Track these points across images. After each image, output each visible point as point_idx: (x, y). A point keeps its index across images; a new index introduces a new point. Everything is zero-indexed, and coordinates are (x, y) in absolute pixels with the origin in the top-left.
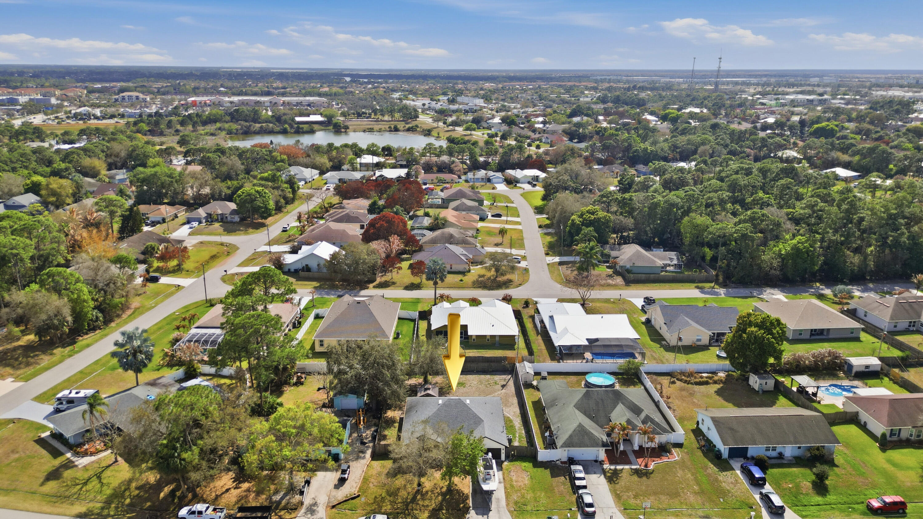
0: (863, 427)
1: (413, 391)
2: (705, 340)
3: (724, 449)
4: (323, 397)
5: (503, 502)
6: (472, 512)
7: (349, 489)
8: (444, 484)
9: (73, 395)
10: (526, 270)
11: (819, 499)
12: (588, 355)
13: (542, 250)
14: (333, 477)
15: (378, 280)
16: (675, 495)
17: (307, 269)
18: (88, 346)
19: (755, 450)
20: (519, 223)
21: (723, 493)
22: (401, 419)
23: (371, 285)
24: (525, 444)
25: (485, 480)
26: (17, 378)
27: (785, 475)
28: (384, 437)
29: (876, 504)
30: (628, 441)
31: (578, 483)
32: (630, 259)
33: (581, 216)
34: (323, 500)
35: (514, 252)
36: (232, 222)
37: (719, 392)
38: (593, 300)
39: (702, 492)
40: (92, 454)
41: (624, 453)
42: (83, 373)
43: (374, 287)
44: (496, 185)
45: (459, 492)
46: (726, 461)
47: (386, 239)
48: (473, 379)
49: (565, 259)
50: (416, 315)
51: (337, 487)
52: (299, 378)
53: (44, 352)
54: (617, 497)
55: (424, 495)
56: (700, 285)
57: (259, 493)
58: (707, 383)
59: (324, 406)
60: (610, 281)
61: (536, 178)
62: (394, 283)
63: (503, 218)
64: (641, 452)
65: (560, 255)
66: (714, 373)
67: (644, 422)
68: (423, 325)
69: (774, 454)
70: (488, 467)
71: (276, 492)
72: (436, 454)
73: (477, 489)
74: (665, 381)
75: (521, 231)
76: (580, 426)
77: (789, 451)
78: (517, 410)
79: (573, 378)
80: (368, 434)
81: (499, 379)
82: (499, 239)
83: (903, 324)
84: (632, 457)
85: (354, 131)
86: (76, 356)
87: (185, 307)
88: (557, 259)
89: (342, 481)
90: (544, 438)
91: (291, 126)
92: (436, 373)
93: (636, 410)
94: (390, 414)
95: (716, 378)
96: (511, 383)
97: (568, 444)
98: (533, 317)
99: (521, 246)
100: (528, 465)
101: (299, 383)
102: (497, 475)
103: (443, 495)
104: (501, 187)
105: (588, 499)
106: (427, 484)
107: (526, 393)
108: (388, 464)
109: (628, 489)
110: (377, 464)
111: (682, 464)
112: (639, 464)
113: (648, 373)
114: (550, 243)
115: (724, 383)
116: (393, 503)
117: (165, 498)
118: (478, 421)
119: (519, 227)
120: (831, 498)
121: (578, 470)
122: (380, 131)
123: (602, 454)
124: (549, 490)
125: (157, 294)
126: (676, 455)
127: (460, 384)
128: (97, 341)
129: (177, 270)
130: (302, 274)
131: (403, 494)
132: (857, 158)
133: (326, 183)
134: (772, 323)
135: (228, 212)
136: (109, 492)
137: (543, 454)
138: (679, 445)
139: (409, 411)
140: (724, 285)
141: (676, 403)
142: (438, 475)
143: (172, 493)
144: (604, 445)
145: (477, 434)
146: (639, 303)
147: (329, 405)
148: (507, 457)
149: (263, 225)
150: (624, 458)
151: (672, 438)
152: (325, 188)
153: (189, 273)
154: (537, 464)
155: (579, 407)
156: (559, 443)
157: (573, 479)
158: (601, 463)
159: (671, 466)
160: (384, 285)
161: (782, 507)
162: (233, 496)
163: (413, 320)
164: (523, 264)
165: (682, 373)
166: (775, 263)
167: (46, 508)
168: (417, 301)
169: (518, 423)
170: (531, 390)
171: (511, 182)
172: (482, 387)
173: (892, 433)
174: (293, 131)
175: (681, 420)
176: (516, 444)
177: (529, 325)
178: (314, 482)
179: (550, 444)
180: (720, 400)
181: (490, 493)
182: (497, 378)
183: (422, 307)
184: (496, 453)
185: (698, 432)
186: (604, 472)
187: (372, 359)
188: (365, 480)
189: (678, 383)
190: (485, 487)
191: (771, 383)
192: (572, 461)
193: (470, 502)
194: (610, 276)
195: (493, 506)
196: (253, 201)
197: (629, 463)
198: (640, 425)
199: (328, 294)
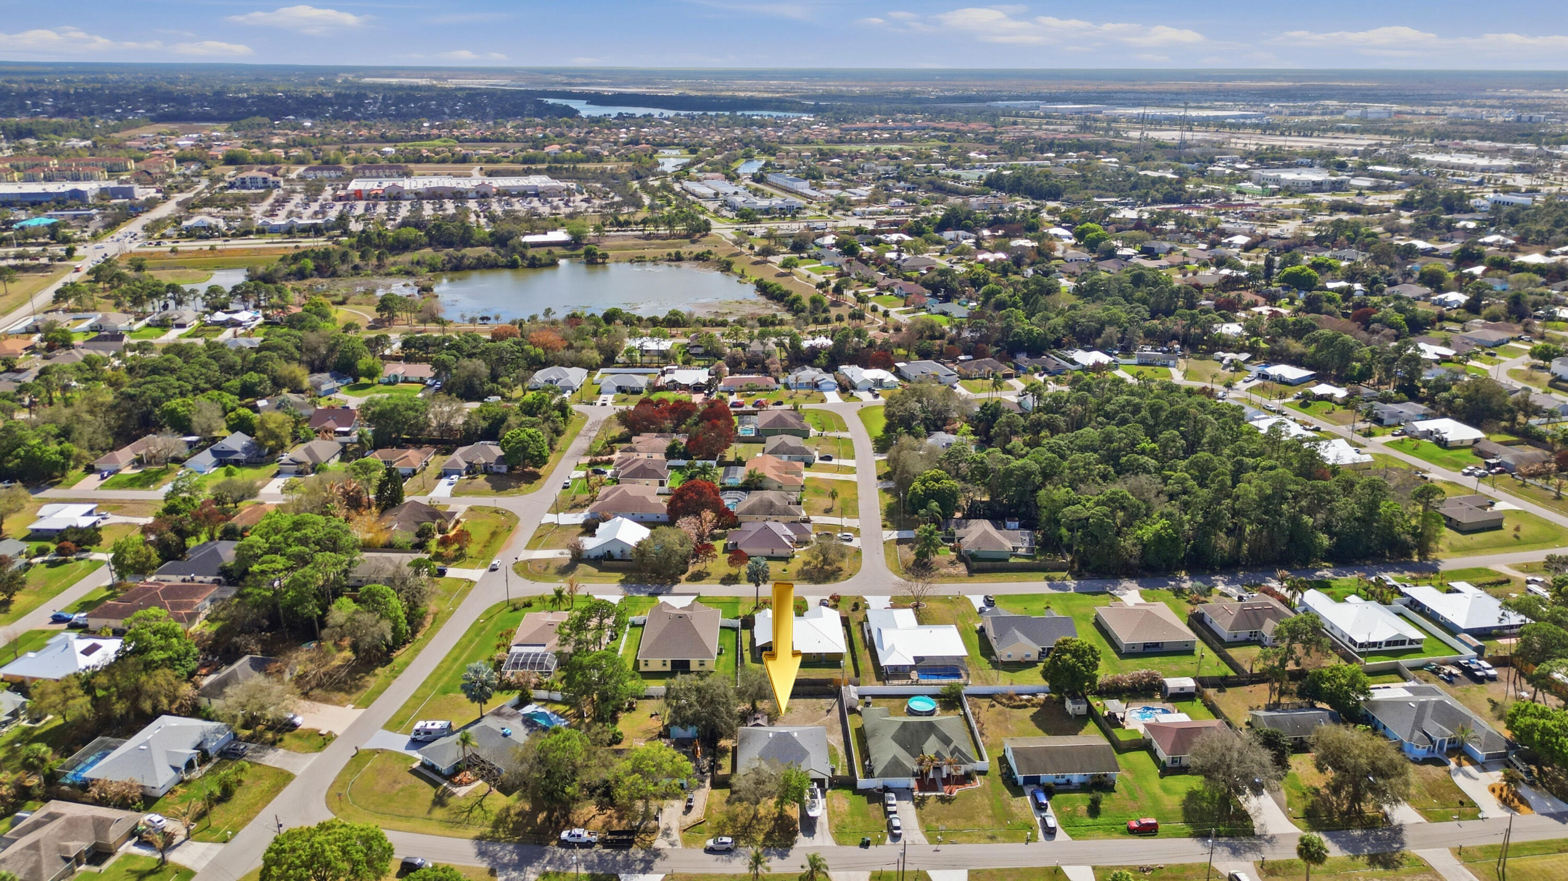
0: (1153, 754)
1: (744, 718)
2: (1034, 656)
3: (1020, 778)
4: (657, 725)
5: (826, 826)
6: (800, 835)
7: (697, 814)
8: (775, 811)
9: (429, 727)
10: (858, 552)
11: (1090, 821)
12: (914, 675)
13: (878, 517)
14: (679, 805)
15: (692, 569)
16: (970, 818)
17: (609, 556)
18: (407, 664)
19: (1047, 777)
20: (852, 470)
21: (1010, 816)
22: (735, 750)
23: (683, 577)
24: (847, 773)
25: (811, 807)
26: (358, 705)
27: (1067, 800)
28: (720, 767)
29: (1135, 825)
30: (938, 769)
31: (890, 809)
32: (976, 542)
33: (923, 483)
34: (675, 826)
35: (846, 522)
36: (498, 473)
37: (1034, 718)
38: (930, 599)
39: (993, 816)
40: (467, 784)
41: (933, 780)
42: (417, 698)
43: (688, 580)
44: (827, 394)
45: (789, 817)
46: (1021, 788)
47: (697, 514)
48: (800, 703)
49: (906, 534)
50: (738, 623)
51: (685, 813)
52: (631, 704)
53: (367, 673)
54: (922, 820)
55: (759, 821)
56: (1051, 574)
57: (620, 819)
58: (1025, 706)
59: (660, 736)
60: (952, 570)
61: (879, 383)
62: (708, 574)
63: (835, 462)
64: (948, 781)
65: (899, 528)
66: (1034, 695)
67: (952, 753)
68: (745, 635)
69: (1063, 781)
70: (814, 796)
71: (635, 819)
72: (770, 787)
73: (804, 817)
74: (985, 703)
75: (854, 485)
76: (895, 757)
77: (1076, 778)
78: (841, 738)
79: (897, 702)
80: (705, 763)
81: (825, 703)
82: (827, 502)
83: (1244, 634)
84: (939, 783)
85: (617, 262)
86: (400, 677)
87: (487, 612)
88: (895, 535)
89: (689, 809)
90: (864, 766)
91: (523, 256)
92: (763, 698)
93: (946, 741)
94: (723, 743)
95: (1035, 700)
96: (836, 707)
97: (884, 774)
98: (861, 624)
99: (854, 513)
100: (848, 793)
101: (631, 709)
102: (821, 802)
103: (776, 820)
104: (833, 397)
105: (896, 823)
106: (762, 812)
107: (848, 718)
108: (727, 792)
109: (931, 813)
110: (716, 792)
111: (982, 790)
112: (944, 792)
113: (968, 695)
114: (889, 506)
115: (1042, 706)
116: (734, 827)
117: (543, 822)
118: (804, 754)
119: (853, 477)
120: (1100, 820)
121: (891, 798)
122: (655, 261)
123: (913, 783)
124: (865, 815)
125: (450, 592)
126: (979, 782)
127: (788, 709)
128: (412, 658)
129: (459, 557)
130: (605, 563)
131: (742, 819)
132: (1312, 348)
133: (599, 393)
134: (1084, 652)
135: (493, 460)
136: (493, 818)
137: (862, 783)
138: (983, 773)
139: (743, 740)
140: (1077, 576)
141: (990, 729)
142: (772, 803)
143: (549, 818)
144: (915, 775)
145: (804, 768)
146: (978, 602)
147: (665, 734)
148: (830, 785)
149: (537, 477)
150: (932, 786)
151: (979, 765)
152: (599, 402)
153: (474, 562)
154: (857, 791)
155: (895, 738)
156: (876, 773)
157: (886, 805)
158: (912, 790)
159: (971, 793)
160: (698, 577)
161: (1054, 829)
162: (599, 821)
163: (735, 629)
164: (856, 543)
165: (1003, 695)
166: (1136, 551)
167: (447, 832)
168: (736, 601)
169: (841, 751)
170: (855, 715)
171: (846, 388)
172: (808, 712)
173: (1173, 761)
174: (526, 263)
175: (990, 748)
176: (839, 773)
177: (857, 636)
178: (667, 811)
179: (869, 773)
180: (1032, 726)
181: (814, 819)
182: (823, 701)
183: (744, 610)
184: (821, 783)
185: (1003, 760)
186: (913, 799)
187: (708, 697)
188: (709, 807)
189: (998, 706)
190: (811, 814)
191: (1083, 708)
192: (887, 789)
193: (798, 826)
194: (952, 563)
195: (818, 829)
196: (525, 449)
197: (936, 790)
198: (948, 757)
199: (639, 591)
